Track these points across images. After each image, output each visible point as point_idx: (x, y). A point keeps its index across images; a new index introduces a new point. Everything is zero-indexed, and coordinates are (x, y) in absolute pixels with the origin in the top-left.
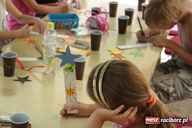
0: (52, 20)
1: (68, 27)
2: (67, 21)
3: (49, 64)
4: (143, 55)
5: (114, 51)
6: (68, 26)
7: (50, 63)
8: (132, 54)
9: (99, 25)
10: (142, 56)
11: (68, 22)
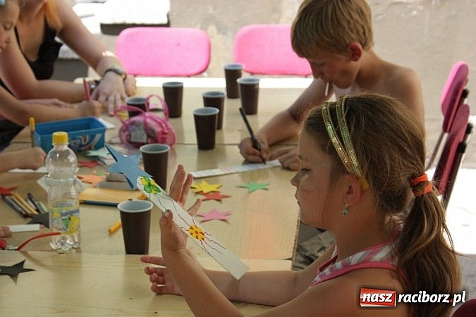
0: (43, 136)
1: (82, 148)
2: (78, 134)
3: (65, 227)
4: (267, 187)
5: (200, 187)
6: (81, 146)
7: (67, 225)
8: (243, 187)
9: (152, 135)
10: (266, 189)
11: (81, 137)
